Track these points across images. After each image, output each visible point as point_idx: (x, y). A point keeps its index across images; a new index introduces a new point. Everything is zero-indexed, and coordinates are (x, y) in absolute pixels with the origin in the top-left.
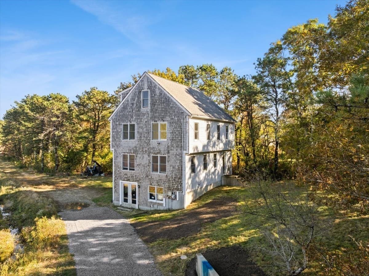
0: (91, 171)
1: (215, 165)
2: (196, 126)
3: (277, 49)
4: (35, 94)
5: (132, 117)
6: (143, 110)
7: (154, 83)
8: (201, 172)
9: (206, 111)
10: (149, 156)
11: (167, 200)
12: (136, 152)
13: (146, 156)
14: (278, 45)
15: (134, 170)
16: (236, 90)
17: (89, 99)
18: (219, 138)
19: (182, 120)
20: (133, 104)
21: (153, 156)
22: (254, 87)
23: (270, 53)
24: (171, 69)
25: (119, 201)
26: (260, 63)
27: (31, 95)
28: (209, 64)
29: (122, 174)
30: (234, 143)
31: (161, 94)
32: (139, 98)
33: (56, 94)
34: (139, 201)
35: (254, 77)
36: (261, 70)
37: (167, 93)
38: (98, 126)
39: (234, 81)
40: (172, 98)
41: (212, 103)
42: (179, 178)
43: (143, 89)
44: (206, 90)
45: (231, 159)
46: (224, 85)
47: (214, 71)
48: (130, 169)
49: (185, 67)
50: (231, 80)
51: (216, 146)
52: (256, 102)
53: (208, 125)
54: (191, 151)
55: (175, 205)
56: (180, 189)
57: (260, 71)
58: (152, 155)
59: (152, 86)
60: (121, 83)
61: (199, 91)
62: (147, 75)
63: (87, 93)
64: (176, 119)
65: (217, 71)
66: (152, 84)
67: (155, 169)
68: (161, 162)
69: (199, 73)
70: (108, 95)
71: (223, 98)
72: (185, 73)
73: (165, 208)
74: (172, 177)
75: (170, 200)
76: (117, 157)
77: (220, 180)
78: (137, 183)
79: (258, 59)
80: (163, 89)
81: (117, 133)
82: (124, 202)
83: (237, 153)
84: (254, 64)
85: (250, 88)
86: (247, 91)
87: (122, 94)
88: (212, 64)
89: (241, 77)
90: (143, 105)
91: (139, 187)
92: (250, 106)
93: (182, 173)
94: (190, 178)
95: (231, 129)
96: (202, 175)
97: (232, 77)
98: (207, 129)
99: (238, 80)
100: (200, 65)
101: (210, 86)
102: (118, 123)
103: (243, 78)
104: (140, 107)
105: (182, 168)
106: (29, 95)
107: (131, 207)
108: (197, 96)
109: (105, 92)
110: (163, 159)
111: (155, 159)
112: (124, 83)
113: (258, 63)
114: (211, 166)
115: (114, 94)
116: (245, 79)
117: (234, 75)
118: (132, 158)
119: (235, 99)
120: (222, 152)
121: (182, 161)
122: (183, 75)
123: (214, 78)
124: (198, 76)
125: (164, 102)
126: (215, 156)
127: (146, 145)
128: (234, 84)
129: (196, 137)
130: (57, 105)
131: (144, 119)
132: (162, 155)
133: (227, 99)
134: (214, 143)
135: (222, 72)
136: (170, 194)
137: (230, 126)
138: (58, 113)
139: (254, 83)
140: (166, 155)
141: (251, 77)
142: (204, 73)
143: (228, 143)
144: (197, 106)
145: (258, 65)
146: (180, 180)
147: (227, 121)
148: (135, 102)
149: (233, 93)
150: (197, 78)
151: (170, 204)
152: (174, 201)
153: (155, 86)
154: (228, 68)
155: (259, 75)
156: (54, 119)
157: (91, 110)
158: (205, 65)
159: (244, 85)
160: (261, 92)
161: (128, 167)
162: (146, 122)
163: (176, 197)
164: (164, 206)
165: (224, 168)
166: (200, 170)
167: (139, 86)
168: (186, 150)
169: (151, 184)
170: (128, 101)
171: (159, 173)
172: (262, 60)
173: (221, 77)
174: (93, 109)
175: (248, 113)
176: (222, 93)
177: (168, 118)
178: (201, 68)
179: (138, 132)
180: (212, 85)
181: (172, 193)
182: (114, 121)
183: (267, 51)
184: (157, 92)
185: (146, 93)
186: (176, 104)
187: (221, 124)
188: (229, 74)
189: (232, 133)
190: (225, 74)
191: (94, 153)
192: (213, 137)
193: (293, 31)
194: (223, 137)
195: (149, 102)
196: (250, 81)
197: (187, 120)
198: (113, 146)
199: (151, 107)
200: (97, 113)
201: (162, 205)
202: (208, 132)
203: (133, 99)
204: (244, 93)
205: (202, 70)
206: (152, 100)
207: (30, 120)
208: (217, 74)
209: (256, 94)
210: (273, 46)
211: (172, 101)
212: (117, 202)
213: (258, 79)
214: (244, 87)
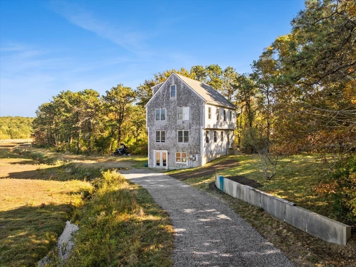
0: (120, 152)
1: (222, 140)
2: (210, 109)
3: (269, 53)
4: (68, 90)
5: (163, 104)
6: (172, 99)
7: (179, 80)
8: (212, 144)
9: (216, 100)
10: (176, 131)
11: (189, 161)
12: (166, 128)
13: (174, 131)
14: (269, 50)
15: (164, 142)
16: (238, 85)
17: (116, 93)
18: (225, 120)
19: (200, 105)
20: (163, 95)
21: (179, 132)
22: (251, 82)
23: (263, 56)
24: (184, 69)
25: (153, 165)
26: (255, 64)
27: (66, 91)
28: (216, 64)
29: (156, 145)
30: (235, 126)
31: (184, 87)
32: (168, 90)
33: (89, 90)
34: (168, 164)
35: (251, 75)
36: (257, 69)
37: (189, 87)
38: (123, 116)
39: (236, 78)
40: (192, 90)
41: (219, 94)
42: (198, 145)
43: (171, 84)
44: (213, 85)
45: (234, 137)
46: (227, 81)
47: (219, 70)
48: (162, 142)
49: (196, 68)
50: (233, 77)
51: (223, 126)
52: (253, 94)
53: (217, 109)
54: (206, 127)
55: (195, 164)
56: (199, 152)
57: (255, 70)
58: (178, 130)
59: (178, 82)
60: (146, 80)
61: (209, 86)
62: (174, 74)
63: (115, 89)
64: (196, 104)
65: (222, 70)
66: (177, 81)
67: (180, 140)
68: (185, 135)
69: (208, 72)
70: (132, 90)
71: (226, 92)
72: (196, 72)
73: (188, 167)
74: (193, 145)
75: (192, 161)
76: (152, 133)
77: (225, 151)
78: (167, 151)
79: (254, 61)
80: (186, 84)
81: (152, 116)
82: (157, 165)
83: (238, 135)
84: (251, 65)
85: (248, 83)
86: (245, 85)
87: (154, 88)
88: (218, 65)
89: (241, 75)
90: (171, 96)
91: (169, 153)
92: (248, 97)
93: (200, 142)
94: (205, 147)
95: (234, 114)
96: (213, 147)
97: (234, 75)
98: (217, 113)
99: (239, 77)
100: (208, 65)
101: (216, 82)
102: (152, 109)
103: (242, 75)
104: (169, 97)
105: (200, 138)
106: (63, 91)
107: (162, 168)
108: (208, 89)
109: (129, 88)
110: (186, 133)
111: (180, 133)
112: (149, 80)
113: (254, 64)
114: (219, 140)
115: (136, 89)
116: (244, 76)
117: (235, 73)
118: (163, 133)
119: (237, 92)
120: (227, 131)
121: (200, 134)
122: (195, 74)
123: (220, 75)
124: (206, 74)
125: (187, 93)
126: (222, 133)
127: (174, 123)
128: (235, 80)
129: (210, 117)
130: (92, 98)
131: (172, 106)
132: (186, 130)
133: (231, 92)
134: (221, 124)
135: (226, 71)
136: (191, 156)
137: (233, 112)
138: (92, 105)
139: (251, 79)
140: (189, 130)
141: (248, 75)
142: (211, 72)
143: (231, 125)
144: (209, 96)
145: (253, 65)
146: (198, 147)
147: (230, 107)
148: (165, 93)
149: (235, 87)
150: (206, 76)
151: (192, 163)
152: (195, 162)
153: (180, 82)
154: (231, 67)
155: (255, 73)
156: (89, 110)
157: (117, 102)
158: (212, 66)
159: (243, 81)
160: (256, 86)
161: (160, 140)
162: (173, 107)
163: (195, 158)
164: (187, 165)
165: (228, 143)
166: (211, 143)
167: (168, 82)
168: (203, 126)
169: (177, 151)
170: (160, 93)
171: (183, 143)
172: (257, 62)
173: (225, 75)
174: (119, 102)
175: (247, 102)
176: (226, 88)
177: (190, 104)
178: (208, 68)
179: (168, 115)
180: (218, 81)
181: (193, 156)
182: (149, 108)
183: (261, 54)
184: (182, 86)
185: (173, 88)
186: (196, 94)
187: (226, 110)
188: (232, 73)
189: (234, 117)
190: (228, 72)
191: (119, 139)
192: (221, 119)
193: (280, 40)
194: (227, 120)
195: (176, 93)
196: (248, 78)
197: (204, 105)
198: (148, 126)
199: (177, 97)
200: (122, 105)
201: (185, 165)
202: (218, 114)
203: (164, 91)
204: (244, 87)
205: (210, 69)
206: (178, 92)
207: (68, 111)
208: (222, 72)
209: (252, 87)
210: (266, 51)
211: (193, 92)
212: (152, 166)
213: (254, 76)
214: (243, 82)
